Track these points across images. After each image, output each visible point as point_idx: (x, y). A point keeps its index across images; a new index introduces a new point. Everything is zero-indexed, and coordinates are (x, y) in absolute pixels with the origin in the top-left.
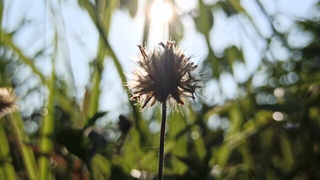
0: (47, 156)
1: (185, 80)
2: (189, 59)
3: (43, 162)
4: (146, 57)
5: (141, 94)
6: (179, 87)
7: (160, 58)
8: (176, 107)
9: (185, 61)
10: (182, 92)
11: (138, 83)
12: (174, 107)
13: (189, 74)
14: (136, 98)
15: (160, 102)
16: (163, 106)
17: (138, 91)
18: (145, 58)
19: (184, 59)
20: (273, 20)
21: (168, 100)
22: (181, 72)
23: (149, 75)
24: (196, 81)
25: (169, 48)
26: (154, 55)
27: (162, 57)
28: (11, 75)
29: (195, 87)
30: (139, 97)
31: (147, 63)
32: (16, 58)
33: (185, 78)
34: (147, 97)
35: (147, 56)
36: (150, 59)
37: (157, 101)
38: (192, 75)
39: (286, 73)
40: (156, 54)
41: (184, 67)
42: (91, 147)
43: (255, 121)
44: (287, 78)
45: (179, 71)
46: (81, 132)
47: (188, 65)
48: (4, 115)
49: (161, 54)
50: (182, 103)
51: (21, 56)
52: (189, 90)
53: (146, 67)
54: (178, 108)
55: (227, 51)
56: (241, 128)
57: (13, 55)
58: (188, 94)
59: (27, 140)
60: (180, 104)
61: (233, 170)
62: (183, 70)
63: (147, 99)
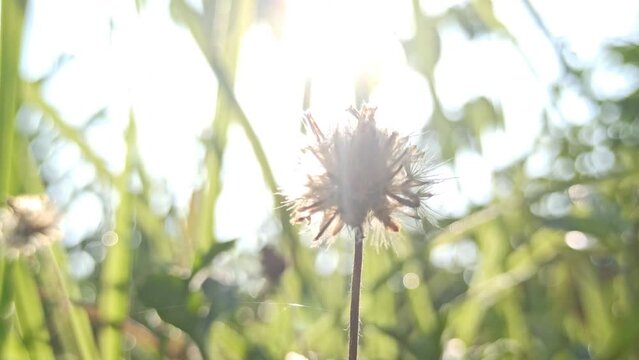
0: (118, 326)
1: (401, 183)
2: (407, 138)
3: (110, 339)
4: (320, 137)
5: (313, 212)
6: (388, 198)
7: (349, 138)
8: (383, 236)
9: (400, 145)
10: (396, 206)
11: (307, 190)
12: (380, 236)
13: (408, 170)
14: (301, 219)
15: (350, 227)
16: (357, 234)
17: (308, 205)
18: (319, 140)
19: (398, 139)
20: (563, 46)
21: (367, 223)
22: (393, 166)
23: (329, 174)
24: (423, 183)
25: (367, 119)
26: (336, 134)
27: (353, 137)
28: (40, 162)
29: (420, 194)
30: (309, 218)
31: (324, 149)
32: (50, 127)
33: (400, 178)
34: (326, 216)
35: (323, 136)
36: (329, 142)
37: (345, 226)
38: (413, 171)
39: (589, 149)
40: (342, 131)
41: (398, 156)
42: (206, 309)
43: (530, 250)
44: (590, 159)
45: (389, 163)
46: (187, 282)
47: (406, 152)
48: (35, 250)
49: (351, 132)
50: (396, 229)
51: (59, 123)
52: (408, 201)
53: (321, 156)
54: (387, 238)
55: (469, 107)
56: (504, 265)
57: (42, 122)
58: (407, 210)
59: (76, 294)
60: (390, 231)
61: (489, 350)
62: (396, 162)
63: (324, 221)
